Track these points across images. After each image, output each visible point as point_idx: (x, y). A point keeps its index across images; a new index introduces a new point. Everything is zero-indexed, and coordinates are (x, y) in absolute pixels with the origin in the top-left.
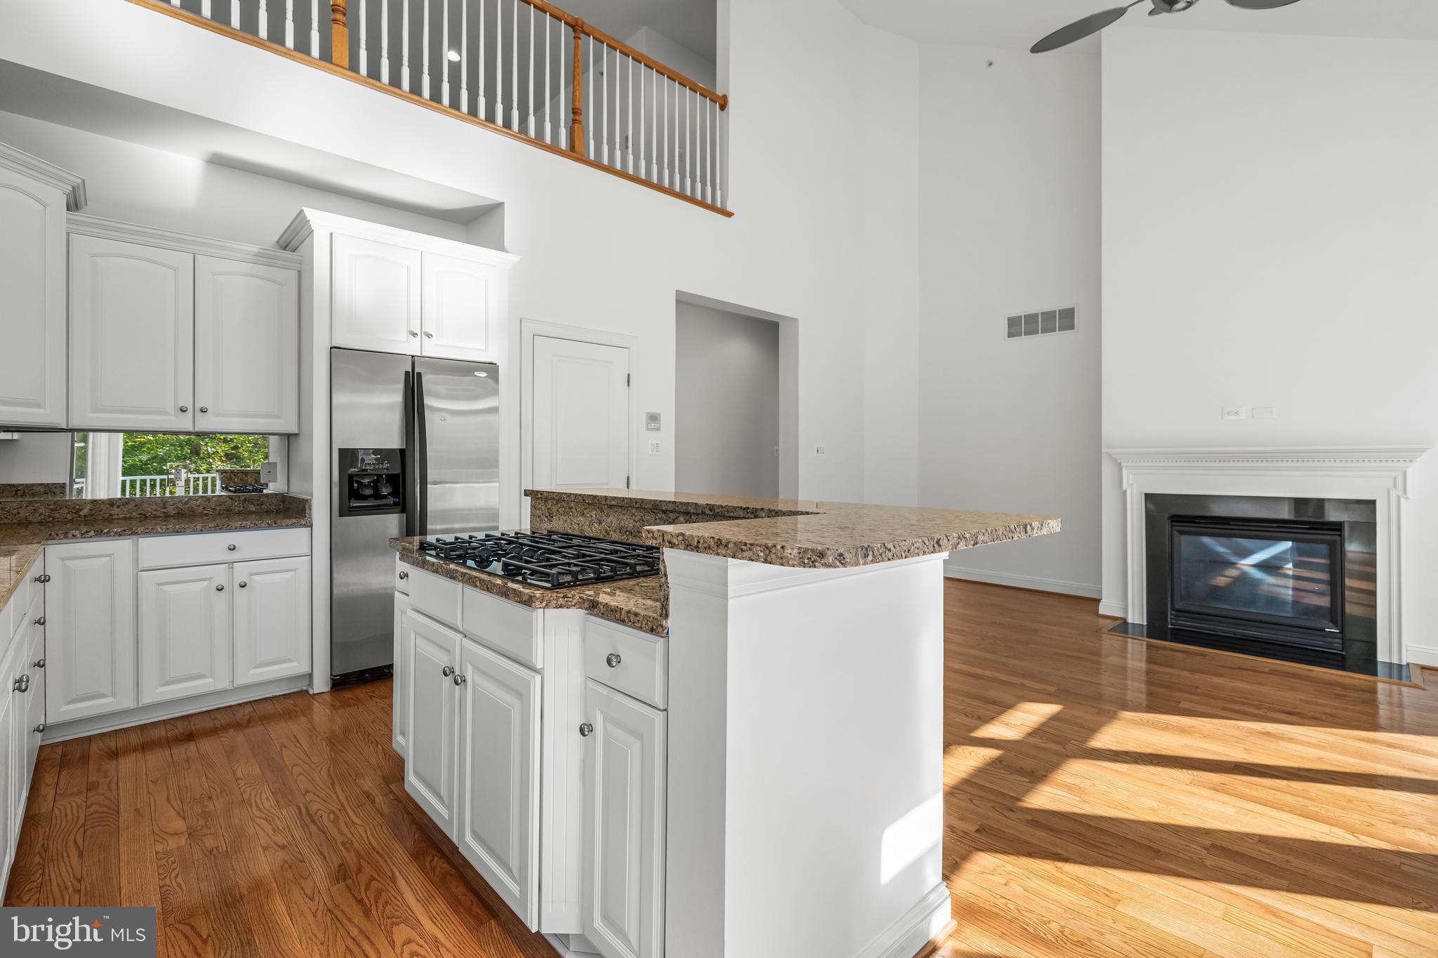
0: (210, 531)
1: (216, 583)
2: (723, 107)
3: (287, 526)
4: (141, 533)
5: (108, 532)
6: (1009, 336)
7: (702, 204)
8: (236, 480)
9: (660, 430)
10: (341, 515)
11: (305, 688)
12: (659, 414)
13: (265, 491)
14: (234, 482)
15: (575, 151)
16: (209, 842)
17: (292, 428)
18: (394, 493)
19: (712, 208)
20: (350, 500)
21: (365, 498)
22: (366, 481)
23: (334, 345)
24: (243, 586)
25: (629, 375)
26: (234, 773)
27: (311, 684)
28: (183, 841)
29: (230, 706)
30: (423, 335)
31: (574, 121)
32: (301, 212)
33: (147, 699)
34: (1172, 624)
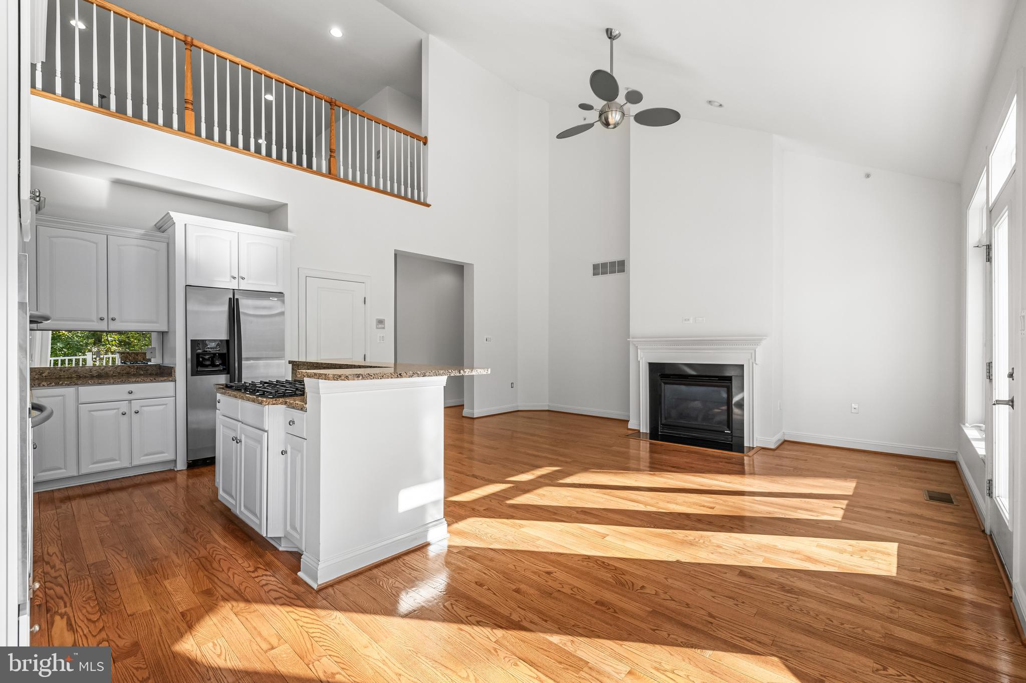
0: (118, 383)
1: (122, 411)
2: (425, 144)
3: (162, 381)
4: (80, 384)
5: (62, 384)
6: (594, 275)
7: (412, 200)
8: (131, 358)
9: (384, 328)
10: (192, 375)
11: (172, 468)
12: (384, 320)
13: (149, 363)
14: (129, 360)
15: (331, 174)
16: (122, 523)
17: (165, 329)
18: (223, 364)
19: (418, 202)
20: (197, 368)
21: (207, 366)
22: (207, 357)
23: (187, 284)
24: (137, 412)
25: (365, 298)
26: (133, 501)
27: (176, 466)
28: (108, 523)
29: (130, 477)
30: (240, 279)
31: (331, 156)
32: (168, 213)
33: (84, 471)
34: (661, 432)
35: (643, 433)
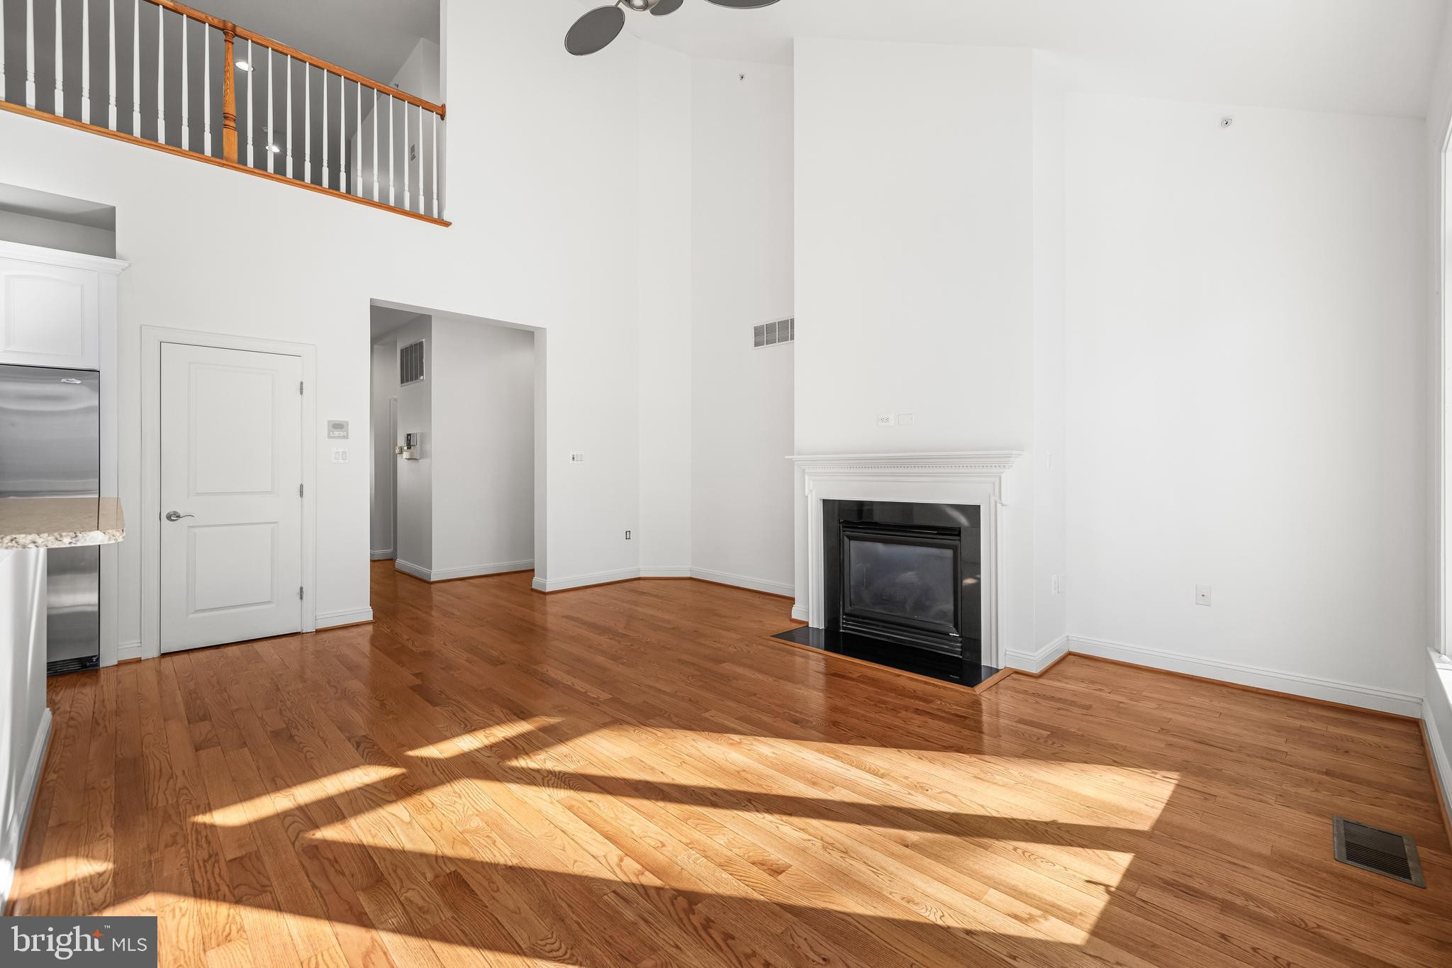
2: (443, 117)
6: (755, 346)
9: (347, 438)
12: (347, 423)
19: (427, 218)
25: (302, 383)
31: (225, 126)
34: (844, 628)
35: (813, 628)
